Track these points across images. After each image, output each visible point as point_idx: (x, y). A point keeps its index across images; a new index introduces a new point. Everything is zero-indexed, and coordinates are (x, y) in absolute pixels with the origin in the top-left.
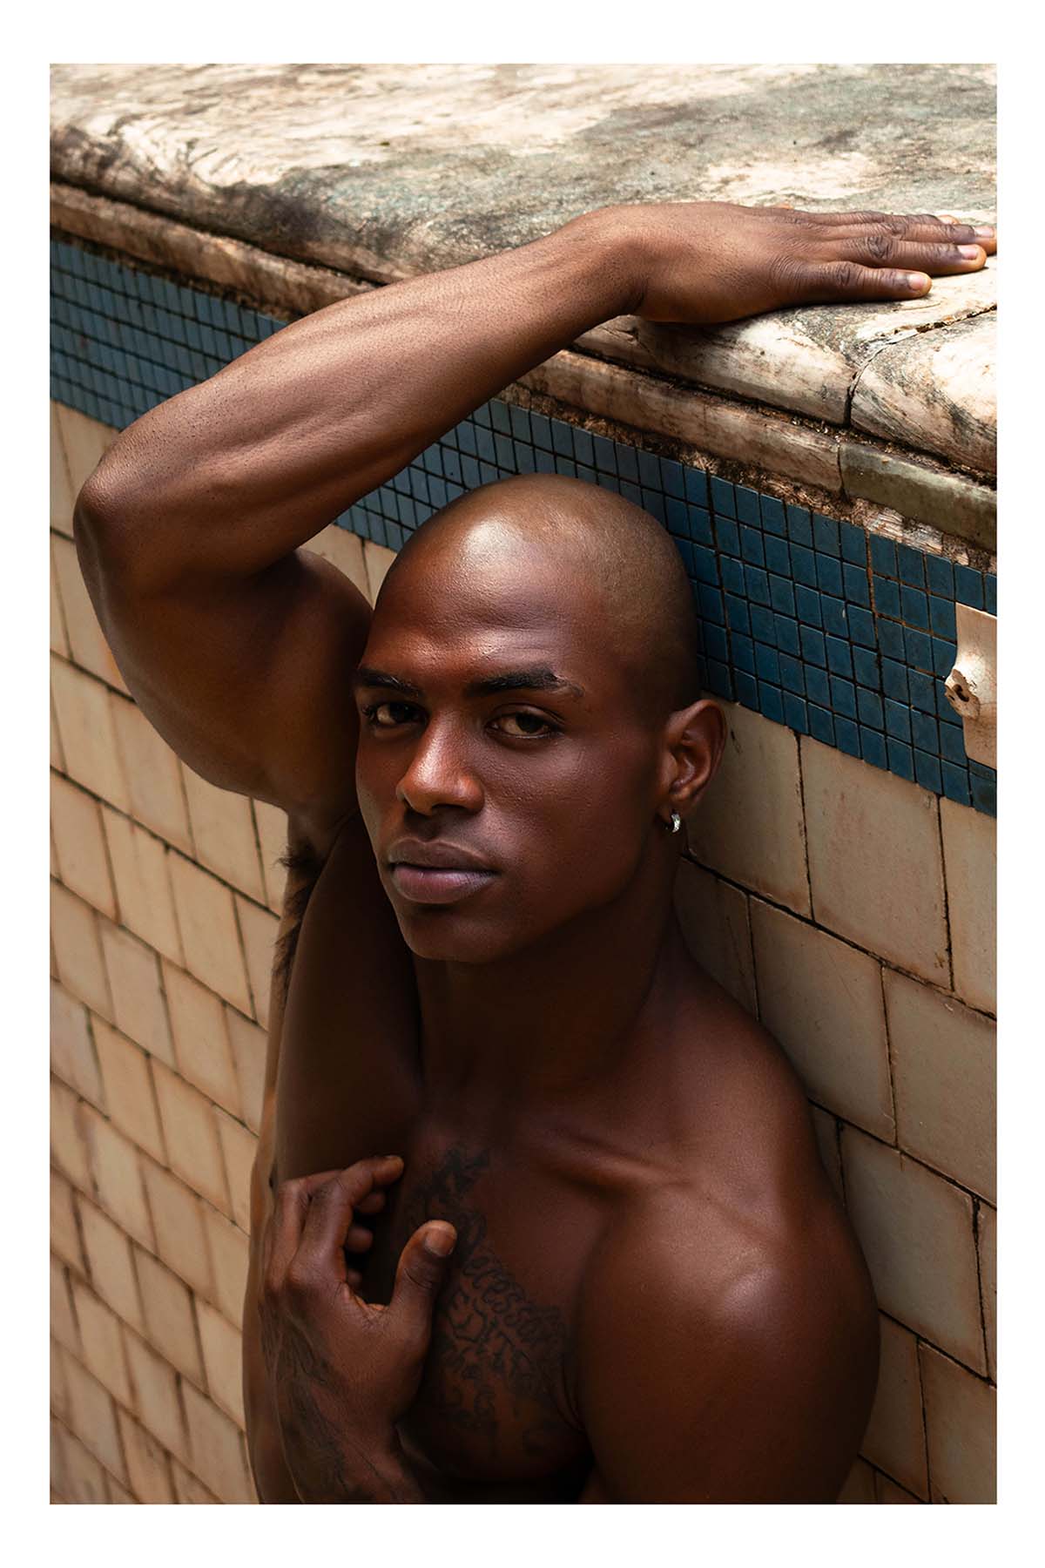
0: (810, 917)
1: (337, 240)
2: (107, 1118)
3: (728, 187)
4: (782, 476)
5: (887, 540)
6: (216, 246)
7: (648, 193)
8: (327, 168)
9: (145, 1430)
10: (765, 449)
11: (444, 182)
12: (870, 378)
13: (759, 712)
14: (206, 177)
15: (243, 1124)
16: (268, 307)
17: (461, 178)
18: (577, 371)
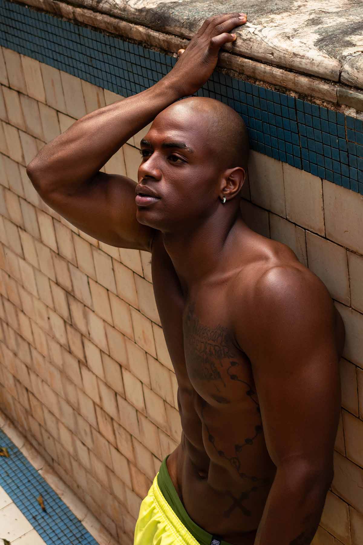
0: (325, 236)
1: (176, 26)
2: (94, 311)
3: (301, 8)
4: (319, 98)
5: (351, 117)
6: (136, 28)
7: (275, 10)
8: (172, 3)
9: (104, 411)
10: (313, 90)
11: (210, 7)
12: (347, 67)
13: (310, 173)
14: (133, 6)
15: (139, 311)
16: (153, 47)
17: (215, 6)
18: (254, 66)
